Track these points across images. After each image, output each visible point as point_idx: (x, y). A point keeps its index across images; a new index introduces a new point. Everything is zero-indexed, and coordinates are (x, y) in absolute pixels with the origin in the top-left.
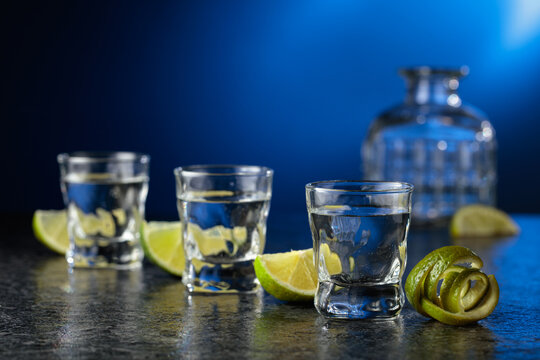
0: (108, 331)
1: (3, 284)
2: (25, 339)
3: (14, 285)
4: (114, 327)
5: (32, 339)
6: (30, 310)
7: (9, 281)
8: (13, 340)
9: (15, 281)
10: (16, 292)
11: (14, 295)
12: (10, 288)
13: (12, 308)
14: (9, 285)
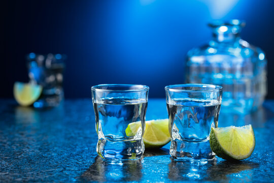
0: (62, 171)
1: (1, 142)
2: (16, 176)
3: (8, 143)
4: (65, 169)
5: (20, 177)
6: (18, 159)
7: (5, 141)
8: (10, 177)
9: (8, 141)
10: (9, 148)
11: (8, 149)
12: (6, 145)
13: (8, 158)
14: (5, 143)
